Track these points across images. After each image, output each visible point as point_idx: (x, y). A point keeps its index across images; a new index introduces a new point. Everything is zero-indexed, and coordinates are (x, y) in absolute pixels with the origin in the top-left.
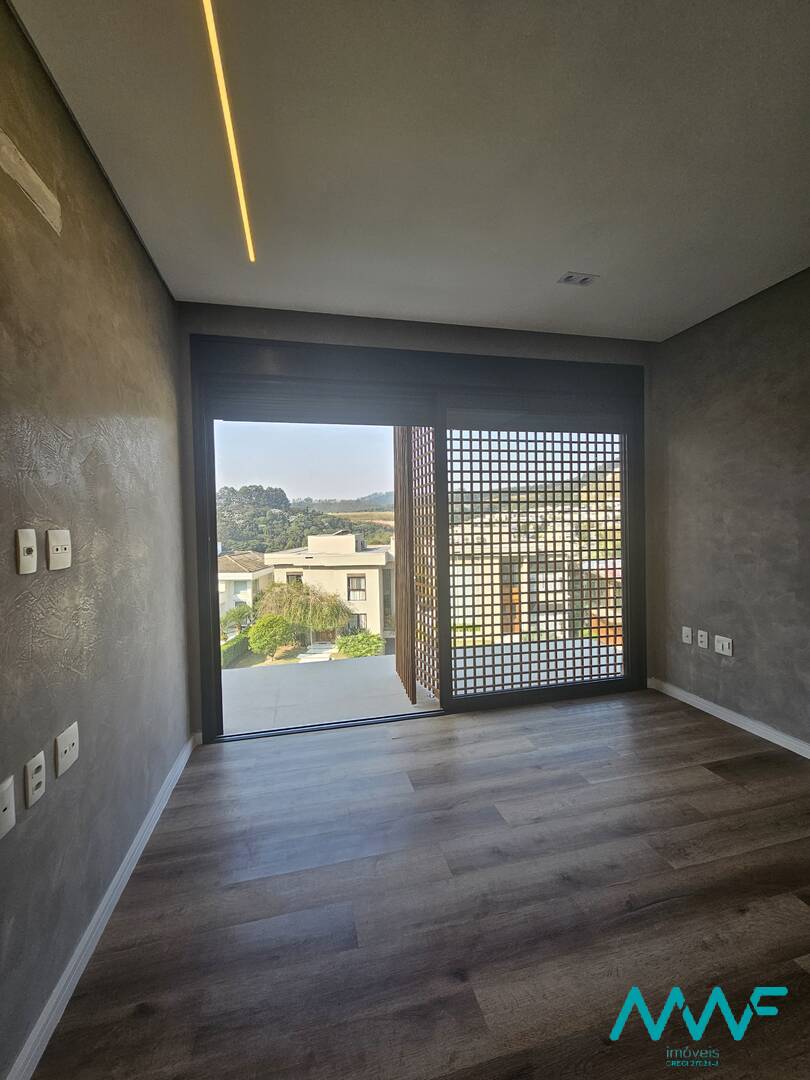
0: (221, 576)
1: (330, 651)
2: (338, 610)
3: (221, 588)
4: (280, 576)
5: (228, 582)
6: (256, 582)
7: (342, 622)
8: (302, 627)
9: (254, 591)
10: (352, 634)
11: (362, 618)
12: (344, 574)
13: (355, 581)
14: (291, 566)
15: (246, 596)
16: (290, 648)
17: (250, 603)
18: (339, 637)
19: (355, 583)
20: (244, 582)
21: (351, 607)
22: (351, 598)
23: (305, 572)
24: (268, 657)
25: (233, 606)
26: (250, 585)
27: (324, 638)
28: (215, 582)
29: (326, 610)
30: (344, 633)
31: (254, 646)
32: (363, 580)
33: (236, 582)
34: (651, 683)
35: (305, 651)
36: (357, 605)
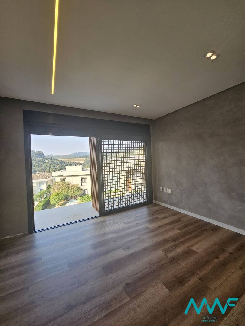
0: (33, 181)
1: (76, 202)
2: (78, 189)
3: (34, 185)
4: (58, 180)
5: (37, 183)
6: (47, 182)
7: (80, 192)
8: (66, 195)
9: (47, 185)
10: (83, 196)
11: (86, 191)
12: (80, 178)
13: (83, 179)
14: (62, 176)
15: (44, 187)
16: (62, 202)
17: (45, 189)
18: (79, 197)
19: (83, 180)
20: (43, 182)
21: (82, 188)
22: (82, 185)
23: (67, 178)
24: (56, 205)
25: (39, 191)
26: (45, 183)
27: (74, 198)
28: (32, 183)
29: (75, 189)
30: (80, 196)
31: (52, 202)
32: (86, 179)
33: (40, 183)
34: (154, 202)
35: (68, 203)
36: (84, 187)
